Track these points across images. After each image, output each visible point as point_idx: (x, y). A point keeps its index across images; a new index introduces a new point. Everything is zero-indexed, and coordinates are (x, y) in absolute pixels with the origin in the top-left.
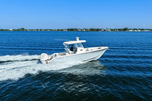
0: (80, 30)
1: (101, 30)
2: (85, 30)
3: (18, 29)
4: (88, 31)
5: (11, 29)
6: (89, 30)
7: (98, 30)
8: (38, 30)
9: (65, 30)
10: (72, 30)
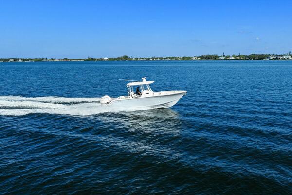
0: (224, 58)
1: (267, 56)
2: (233, 58)
3: (118, 58)
4: (240, 59)
5: (106, 58)
6: (242, 58)
7: (261, 57)
8: (149, 59)
9: (195, 58)
10: (208, 58)
